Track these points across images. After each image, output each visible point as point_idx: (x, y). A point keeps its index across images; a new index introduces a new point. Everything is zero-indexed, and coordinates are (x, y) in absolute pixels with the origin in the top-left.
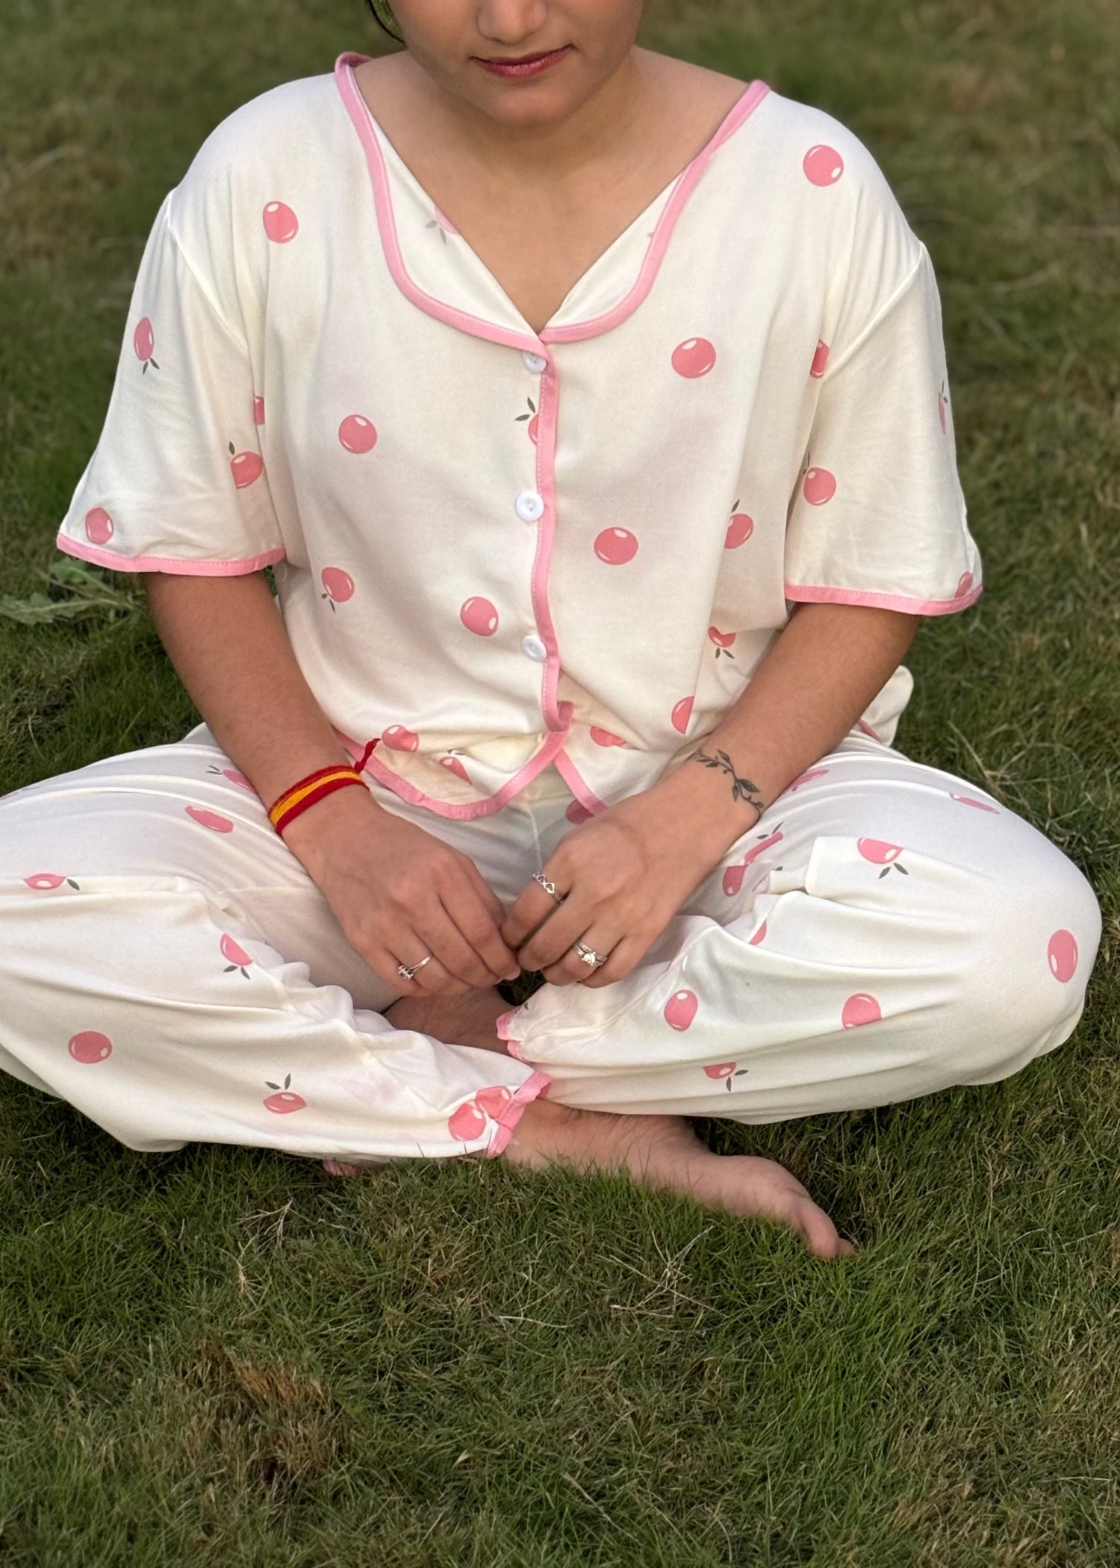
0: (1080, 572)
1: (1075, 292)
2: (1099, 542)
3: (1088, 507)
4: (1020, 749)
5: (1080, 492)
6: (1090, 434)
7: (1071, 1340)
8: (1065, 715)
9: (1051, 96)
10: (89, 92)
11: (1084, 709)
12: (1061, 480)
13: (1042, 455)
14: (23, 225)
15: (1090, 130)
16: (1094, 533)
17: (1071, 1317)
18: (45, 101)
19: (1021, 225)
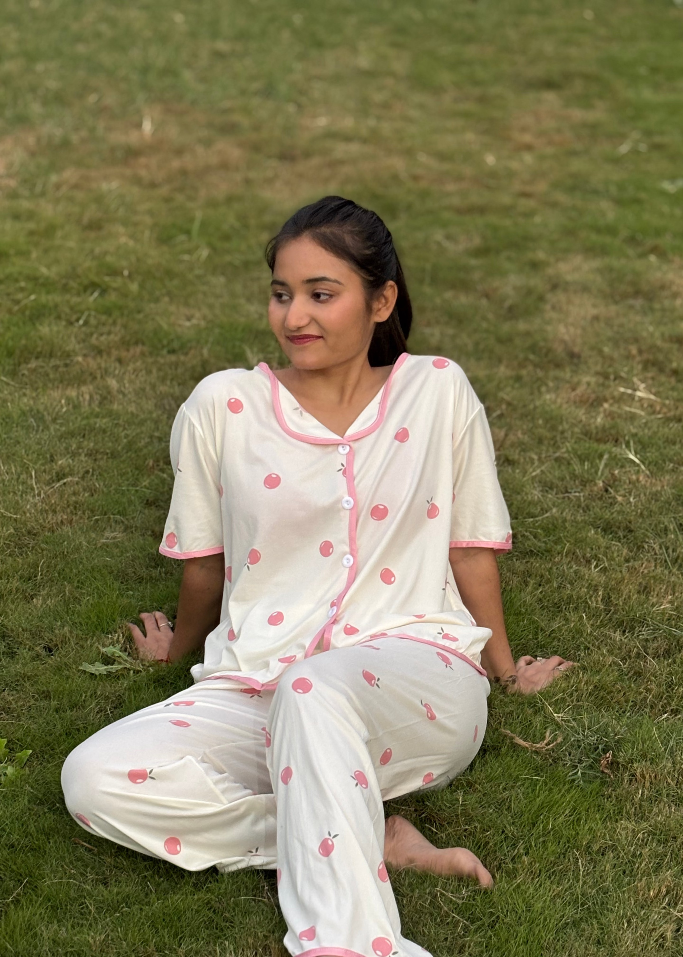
0: (585, 635)
1: (565, 521)
2: (591, 622)
3: (585, 607)
4: (568, 706)
5: (580, 601)
6: (581, 578)
7: (626, 925)
8: (587, 690)
9: (540, 441)
10: (74, 455)
11: (595, 686)
12: (570, 597)
13: (559, 587)
14: (54, 512)
15: (562, 452)
16: (589, 618)
17: (625, 915)
18: (52, 460)
19: (536, 494)
